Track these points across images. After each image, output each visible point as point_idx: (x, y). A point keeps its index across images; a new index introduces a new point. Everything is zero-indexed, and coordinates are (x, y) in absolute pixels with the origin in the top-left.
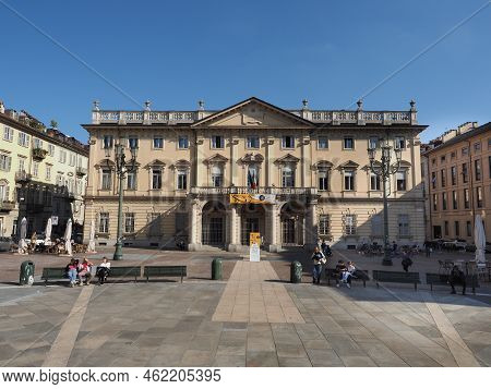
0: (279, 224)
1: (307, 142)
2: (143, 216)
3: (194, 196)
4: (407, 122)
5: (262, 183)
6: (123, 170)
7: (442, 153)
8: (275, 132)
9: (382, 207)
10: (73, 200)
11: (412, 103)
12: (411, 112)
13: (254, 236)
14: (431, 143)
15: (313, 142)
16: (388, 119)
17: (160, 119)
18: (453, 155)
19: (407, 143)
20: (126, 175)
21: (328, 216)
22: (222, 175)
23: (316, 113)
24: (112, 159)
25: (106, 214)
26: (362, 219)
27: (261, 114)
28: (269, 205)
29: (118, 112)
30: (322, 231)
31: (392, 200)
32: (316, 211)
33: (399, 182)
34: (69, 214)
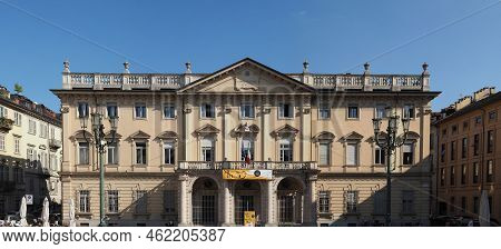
0: (275, 202)
1: (307, 112)
2: (127, 194)
3: (184, 171)
4: (419, 87)
5: (257, 157)
6: (103, 143)
7: (453, 123)
8: (272, 98)
9: (386, 182)
10: (48, 176)
11: (425, 66)
12: (423, 76)
13: (249, 214)
14: (443, 111)
15: (314, 111)
16: (397, 85)
17: (141, 83)
18: (465, 125)
19: (417, 112)
20: (106, 148)
21: (328, 192)
22: (213, 148)
23: (318, 77)
24: (89, 130)
25: (87, 192)
26: (364, 195)
27: (256, 78)
28: (266, 182)
29: (93, 75)
30: (321, 209)
31: (396, 175)
32: (315, 188)
33: (406, 154)
34: (44, 192)
